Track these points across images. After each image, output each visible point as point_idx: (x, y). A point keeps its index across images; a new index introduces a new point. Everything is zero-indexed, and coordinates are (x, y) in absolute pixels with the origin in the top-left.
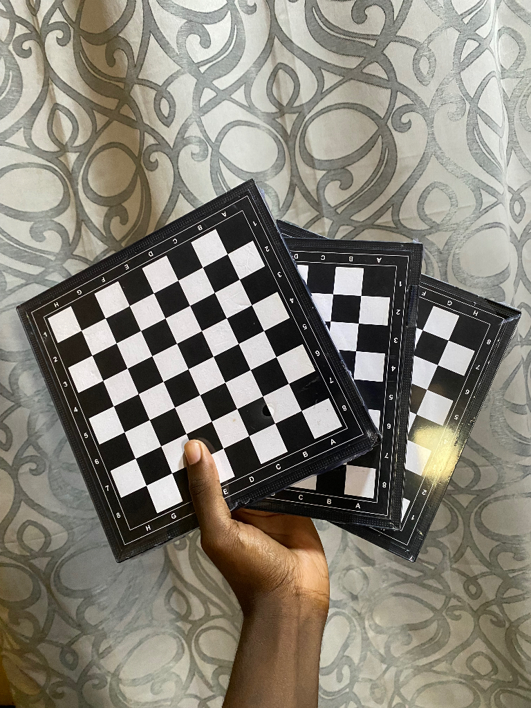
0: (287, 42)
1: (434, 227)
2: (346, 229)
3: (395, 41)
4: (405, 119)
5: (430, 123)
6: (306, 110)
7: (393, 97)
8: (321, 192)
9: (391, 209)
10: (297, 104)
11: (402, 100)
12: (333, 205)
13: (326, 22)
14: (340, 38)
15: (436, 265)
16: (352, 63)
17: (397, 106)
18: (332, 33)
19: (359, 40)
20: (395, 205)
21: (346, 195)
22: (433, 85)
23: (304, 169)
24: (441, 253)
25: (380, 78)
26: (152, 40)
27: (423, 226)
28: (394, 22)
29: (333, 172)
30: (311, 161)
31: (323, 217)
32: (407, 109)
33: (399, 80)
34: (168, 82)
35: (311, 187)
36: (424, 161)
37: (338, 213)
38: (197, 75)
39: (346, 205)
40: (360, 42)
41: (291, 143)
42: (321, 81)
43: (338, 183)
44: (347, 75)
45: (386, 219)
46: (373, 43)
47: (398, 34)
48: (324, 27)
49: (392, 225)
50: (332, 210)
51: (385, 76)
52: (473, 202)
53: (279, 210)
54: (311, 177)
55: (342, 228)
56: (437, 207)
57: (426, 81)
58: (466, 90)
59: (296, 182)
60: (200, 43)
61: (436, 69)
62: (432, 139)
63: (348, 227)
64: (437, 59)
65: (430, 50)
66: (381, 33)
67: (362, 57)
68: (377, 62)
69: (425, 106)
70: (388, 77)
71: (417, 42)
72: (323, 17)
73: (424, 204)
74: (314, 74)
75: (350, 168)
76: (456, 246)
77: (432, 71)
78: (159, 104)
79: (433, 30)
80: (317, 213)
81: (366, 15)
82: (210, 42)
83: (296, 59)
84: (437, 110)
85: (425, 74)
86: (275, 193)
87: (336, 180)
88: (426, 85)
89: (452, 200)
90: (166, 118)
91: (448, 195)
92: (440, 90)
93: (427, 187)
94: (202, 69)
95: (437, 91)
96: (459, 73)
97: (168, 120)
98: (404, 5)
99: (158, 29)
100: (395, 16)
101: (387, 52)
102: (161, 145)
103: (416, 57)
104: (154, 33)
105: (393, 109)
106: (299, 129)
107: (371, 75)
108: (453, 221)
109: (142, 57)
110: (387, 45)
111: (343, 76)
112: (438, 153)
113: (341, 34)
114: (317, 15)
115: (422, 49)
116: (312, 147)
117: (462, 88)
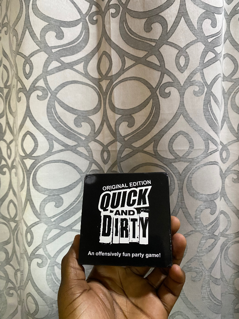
0: (108, 39)
1: (177, 158)
2: (129, 151)
3: (167, 44)
4: (167, 91)
5: (182, 95)
6: (114, 79)
7: (162, 77)
8: (117, 127)
9: (153, 143)
10: (109, 75)
11: (166, 79)
12: (123, 135)
13: (130, 30)
14: (136, 39)
15: (176, 182)
16: (141, 54)
17: (164, 82)
18: (133, 36)
19: (146, 42)
20: (156, 140)
21: (130, 130)
22: (187, 73)
23: (110, 113)
24: (180, 175)
25: (156, 64)
26: (27, 32)
27: (170, 157)
28: (167, 33)
29: (125, 117)
30: (113, 108)
31: (117, 141)
32: (169, 84)
33: (166, 67)
34: (32, 55)
35: (113, 124)
36: (175, 117)
37: (125, 140)
38: (49, 53)
39: (129, 137)
40: (147, 43)
41: (105, 96)
42: (124, 62)
43: (126, 123)
44: (138, 61)
45: (150, 149)
46: (154, 44)
47: (169, 40)
48: (128, 33)
49: (153, 152)
50: (122, 138)
51: (158, 64)
52: (203, 147)
53: (95, 133)
54: (113, 118)
55: (126, 149)
56: (181, 146)
57: (183, 70)
58: (205, 80)
59: (105, 119)
60: (56, 36)
61: (189, 64)
62: (182, 104)
63: (129, 149)
64: (190, 59)
65: (187, 53)
66: (159, 39)
67: (147, 51)
68: (155, 55)
69: (181, 85)
70: (160, 65)
71: (179, 46)
72: (129, 27)
73: (173, 143)
74: (121, 59)
75: (133, 115)
76: (190, 172)
77: (186, 65)
78: (25, 67)
79: (190, 42)
80: (114, 139)
81: (152, 28)
82: (63, 36)
83: (112, 49)
84: (187, 88)
85: (182, 66)
86: (94, 123)
87: (126, 121)
88: (182, 73)
89: (191, 144)
90: (27, 74)
91: (188, 140)
92: (190, 77)
93: (176, 133)
94: (54, 51)
95: (188, 77)
96: (203, 69)
97: (28, 76)
98: (174, 24)
99: (31, 26)
100: (168, 30)
101: (161, 50)
102: (23, 89)
103: (178, 55)
104: (28, 28)
105: (161, 83)
106: (110, 89)
107: (151, 62)
108: (190, 157)
109: (21, 40)
110: (162, 46)
111: (136, 61)
112: (185, 114)
113: (137, 37)
114: (126, 25)
115: (182, 51)
116: (115, 100)
117: (203, 78)
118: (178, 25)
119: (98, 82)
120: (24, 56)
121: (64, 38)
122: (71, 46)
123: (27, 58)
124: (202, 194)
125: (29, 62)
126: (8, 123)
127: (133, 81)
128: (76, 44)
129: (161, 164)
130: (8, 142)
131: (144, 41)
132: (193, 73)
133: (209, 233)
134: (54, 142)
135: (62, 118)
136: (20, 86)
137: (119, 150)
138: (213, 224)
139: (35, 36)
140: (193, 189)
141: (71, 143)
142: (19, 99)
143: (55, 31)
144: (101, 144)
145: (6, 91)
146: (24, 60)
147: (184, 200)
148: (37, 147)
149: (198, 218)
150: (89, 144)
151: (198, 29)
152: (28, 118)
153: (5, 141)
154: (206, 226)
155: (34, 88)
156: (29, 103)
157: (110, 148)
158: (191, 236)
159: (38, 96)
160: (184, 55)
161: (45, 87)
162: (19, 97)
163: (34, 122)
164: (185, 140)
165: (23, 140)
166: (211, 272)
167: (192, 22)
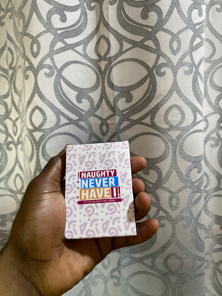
0: (107, 25)
1: (171, 128)
3: (162, 31)
5: (175, 74)
6: (112, 60)
7: (158, 59)
8: (116, 102)
9: (150, 115)
10: (108, 56)
11: (162, 60)
12: (121, 109)
13: (127, 17)
14: (134, 26)
15: (170, 147)
16: (138, 38)
17: (159, 63)
18: (130, 22)
19: (143, 28)
20: (153, 113)
21: (128, 105)
22: (179, 55)
23: (108, 90)
24: (174, 141)
25: (152, 48)
26: (34, 14)
27: (166, 126)
28: (162, 21)
29: (123, 93)
30: (112, 86)
31: (116, 115)
32: (164, 65)
33: (161, 50)
34: (39, 35)
35: (111, 100)
36: (170, 93)
37: (123, 114)
38: (55, 35)
39: (128, 111)
40: (144, 29)
41: (103, 76)
42: (121, 46)
43: (125, 99)
44: (135, 44)
45: (147, 120)
46: (150, 30)
47: (163, 27)
48: (126, 19)
49: (150, 123)
50: (120, 112)
51: (155, 47)
52: (192, 118)
53: (94, 109)
54: (111, 94)
55: (125, 122)
56: (174, 117)
57: (175, 53)
58: (194, 61)
59: (103, 96)
60: (60, 19)
61: (181, 48)
62: (175, 82)
63: (128, 122)
64: (182, 43)
65: (179, 38)
66: (155, 25)
67: (144, 36)
68: (151, 40)
69: (174, 65)
70: (156, 48)
71: (173, 33)
72: (126, 14)
73: (167, 115)
74: (119, 42)
75: (131, 92)
76: (182, 139)
77: (178, 49)
78: (33, 46)
79: (181, 29)
80: (112, 113)
81: (148, 16)
82: (66, 19)
83: (110, 33)
84: (179, 68)
85: (175, 49)
86: (93, 100)
87: (124, 97)
88: (175, 55)
89: (183, 115)
90: (35, 54)
91: (181, 112)
92: (181, 59)
93: (171, 106)
94: (59, 32)
95: (180, 59)
96: (192, 52)
97: (36, 55)
98: (168, 13)
99: (38, 8)
100: (163, 18)
101: (157, 35)
102: (31, 67)
103: (172, 40)
104: (35, 10)
105: (157, 64)
106: (108, 69)
107: (147, 46)
108: (181, 126)
109: (28, 22)
110: (157, 32)
111: (133, 45)
112: (178, 90)
113: (134, 24)
114: (123, 12)
115: (175, 37)
116: (114, 79)
117: (192, 60)
118: (171, 14)
119: (96, 63)
120: (31, 37)
121: (67, 22)
122: (72, 29)
123: (34, 38)
124: (191, 157)
125: (36, 42)
126: (13, 102)
127: (131, 62)
128: (76, 27)
129: (158, 133)
130: (14, 119)
131: (141, 27)
132: (184, 56)
133: (197, 188)
134: (61, 116)
135: (66, 94)
136: (27, 64)
137: (118, 123)
138: (200, 181)
139: (42, 17)
140: (185, 153)
141: (74, 117)
142: (27, 77)
143: (59, 14)
144: (100, 118)
145: (11, 72)
146: (31, 40)
147: (177, 162)
148: (46, 120)
149: (188, 176)
150: (89, 119)
151: (188, 18)
152: (36, 94)
153: (11, 119)
154: (195, 183)
155: (41, 66)
156: (37, 80)
157: (109, 122)
158: (182, 191)
159: (45, 73)
160: (176, 40)
161: (52, 66)
162: (27, 74)
163: (42, 97)
164: (178, 112)
165: (31, 115)
166: (198, 220)
167: (183, 12)
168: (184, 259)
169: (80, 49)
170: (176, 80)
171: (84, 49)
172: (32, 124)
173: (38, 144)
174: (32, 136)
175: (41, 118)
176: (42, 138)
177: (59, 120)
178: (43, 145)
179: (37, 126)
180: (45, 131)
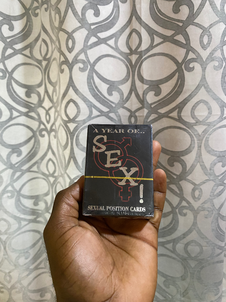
0: (139, 19)
1: (198, 122)
3: (192, 25)
4: (191, 66)
5: (204, 69)
6: (143, 54)
7: (187, 54)
8: (145, 96)
9: (177, 110)
10: (139, 50)
11: (191, 55)
12: (150, 102)
13: (159, 11)
14: (165, 20)
15: (196, 142)
16: (169, 33)
17: (188, 58)
18: (162, 17)
19: (174, 22)
20: (180, 107)
21: (157, 99)
22: (209, 50)
23: (138, 83)
24: (200, 136)
25: (182, 43)
26: (70, 10)
27: (192, 121)
28: (194, 15)
29: (152, 87)
30: (142, 79)
31: (144, 108)
32: (193, 60)
33: (191, 45)
34: (74, 31)
35: (141, 93)
36: (198, 88)
37: (151, 107)
38: (89, 30)
39: (156, 104)
41: (133, 69)
42: (153, 40)
43: (154, 93)
44: (165, 39)
45: (175, 114)
46: (181, 24)
47: (194, 21)
48: (158, 14)
49: (177, 117)
50: (149, 105)
51: (185, 42)
52: (219, 113)
53: (123, 101)
54: (141, 87)
55: (153, 115)
56: (201, 113)
57: (205, 48)
58: (224, 56)
59: (133, 89)
60: (94, 14)
61: (211, 42)
62: (204, 78)
63: (156, 115)
64: (213, 37)
65: (210, 32)
66: (186, 20)
67: (175, 31)
68: (182, 34)
69: (203, 60)
70: (186, 43)
71: (204, 27)
72: (158, 8)
73: (194, 110)
74: (150, 36)
75: (160, 86)
76: (208, 133)
77: (209, 43)
78: (68, 42)
79: (213, 22)
80: (141, 106)
81: (180, 10)
82: (99, 14)
83: (142, 28)
84: (209, 63)
85: (205, 44)
86: (122, 92)
87: (153, 91)
88: (205, 50)
89: (209, 110)
90: (70, 49)
91: (208, 107)
92: (212, 54)
93: (198, 102)
94: (93, 27)
95: (210, 54)
96: (223, 46)
97: (71, 50)
98: (200, 7)
99: (73, 4)
100: (195, 12)
101: (187, 30)
102: (66, 62)
103: (202, 34)
104: (71, 6)
105: (186, 59)
106: (139, 63)
107: (177, 40)
108: (208, 121)
109: (64, 18)
110: (188, 26)
111: (164, 39)
112: (206, 85)
113: (166, 18)
114: (156, 7)
115: (205, 31)
116: (144, 73)
117: (223, 54)
118: (203, 7)
119: (127, 57)
120: (67, 32)
121: (100, 16)
122: (105, 22)
123: (69, 34)
124: (216, 151)
125: (71, 38)
126: (46, 91)
127: (161, 57)
128: (109, 20)
129: (185, 127)
130: (47, 108)
131: (172, 21)
132: (214, 50)
133: (220, 181)
134: (93, 108)
135: (98, 87)
136: (62, 59)
137: (146, 116)
138: (224, 175)
139: (77, 14)
140: (210, 147)
141: (105, 109)
142: (62, 71)
143: (93, 9)
144: (129, 110)
145: (44, 63)
146: (66, 36)
147: (201, 156)
148: (80, 112)
149: (212, 170)
150: (118, 111)
152: (71, 88)
153: (44, 108)
154: (218, 176)
155: (76, 60)
156: (72, 74)
157: (137, 114)
158: (205, 184)
159: (80, 68)
160: (207, 35)
161: (86, 61)
162: (62, 68)
163: (76, 91)
164: (205, 107)
165: (66, 107)
166: (219, 211)
167: (216, 4)
168: (204, 246)
169: (111, 42)
170: (205, 75)
171: (116, 42)
172: (67, 116)
173: (72, 134)
174: (67, 127)
175: (75, 111)
176: (76, 129)
177: (91, 112)
178: (77, 135)
179: (71, 118)
180: (79, 122)
